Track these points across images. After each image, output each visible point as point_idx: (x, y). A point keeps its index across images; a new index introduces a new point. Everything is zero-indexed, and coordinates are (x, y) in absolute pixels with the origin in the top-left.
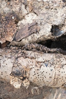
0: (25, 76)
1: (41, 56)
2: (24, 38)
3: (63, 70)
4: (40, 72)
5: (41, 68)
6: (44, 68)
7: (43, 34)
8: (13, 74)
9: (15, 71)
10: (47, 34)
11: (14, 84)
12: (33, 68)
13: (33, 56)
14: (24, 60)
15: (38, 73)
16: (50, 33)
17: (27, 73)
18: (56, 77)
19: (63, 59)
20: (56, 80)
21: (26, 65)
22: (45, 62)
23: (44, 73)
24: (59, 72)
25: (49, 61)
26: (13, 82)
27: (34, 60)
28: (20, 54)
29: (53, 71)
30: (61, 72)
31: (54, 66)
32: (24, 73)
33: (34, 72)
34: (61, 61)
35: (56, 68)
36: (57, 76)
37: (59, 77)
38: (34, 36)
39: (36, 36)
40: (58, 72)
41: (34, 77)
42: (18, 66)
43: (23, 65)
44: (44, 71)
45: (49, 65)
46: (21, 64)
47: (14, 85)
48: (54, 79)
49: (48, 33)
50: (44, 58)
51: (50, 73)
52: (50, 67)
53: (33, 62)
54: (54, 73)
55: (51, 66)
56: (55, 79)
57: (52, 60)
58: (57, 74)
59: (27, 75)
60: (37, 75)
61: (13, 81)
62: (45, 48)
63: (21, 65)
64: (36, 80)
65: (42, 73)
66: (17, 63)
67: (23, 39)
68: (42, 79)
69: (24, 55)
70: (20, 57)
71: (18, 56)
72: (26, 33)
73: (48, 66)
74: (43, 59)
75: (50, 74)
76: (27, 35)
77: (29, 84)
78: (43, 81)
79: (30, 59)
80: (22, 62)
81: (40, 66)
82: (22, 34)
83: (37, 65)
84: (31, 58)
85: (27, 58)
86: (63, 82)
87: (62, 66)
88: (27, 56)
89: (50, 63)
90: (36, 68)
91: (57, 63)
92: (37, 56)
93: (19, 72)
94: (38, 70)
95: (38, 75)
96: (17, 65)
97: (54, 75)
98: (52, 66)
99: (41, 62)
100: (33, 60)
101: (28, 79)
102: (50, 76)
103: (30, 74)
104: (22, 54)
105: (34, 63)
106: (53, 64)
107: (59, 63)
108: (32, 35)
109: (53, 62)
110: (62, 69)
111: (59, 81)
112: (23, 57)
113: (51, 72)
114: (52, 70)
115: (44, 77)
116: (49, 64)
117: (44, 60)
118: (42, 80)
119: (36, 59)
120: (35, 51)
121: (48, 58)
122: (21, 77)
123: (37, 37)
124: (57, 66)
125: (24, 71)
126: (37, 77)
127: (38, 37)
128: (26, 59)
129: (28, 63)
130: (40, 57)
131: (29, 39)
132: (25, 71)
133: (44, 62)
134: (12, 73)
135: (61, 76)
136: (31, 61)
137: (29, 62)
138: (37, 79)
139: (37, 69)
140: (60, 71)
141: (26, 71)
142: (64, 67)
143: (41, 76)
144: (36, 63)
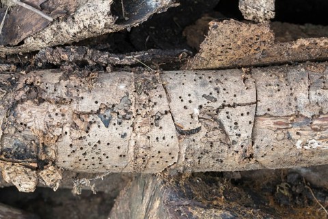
0: (43, 159)
1: (90, 91)
2: (30, 36)
3: (161, 131)
4: (89, 144)
5: (90, 133)
6: (99, 132)
7: (88, 22)
8: (5, 156)
9: (11, 146)
10: (99, 21)
11: (14, 181)
12: (66, 133)
13: (64, 96)
14: (36, 110)
15: (82, 148)
16: (110, 20)
17: (48, 149)
18: (141, 154)
19: (158, 94)
20: (140, 161)
21: (42, 127)
22: (102, 112)
23: (102, 146)
24: (149, 138)
25: (113, 106)
26: (12, 175)
27: (65, 108)
28: (22, 93)
29: (127, 138)
30: (153, 139)
31: (131, 122)
32: (41, 150)
33: (71, 145)
34: (151, 104)
35: (136, 126)
36: (141, 150)
37: (150, 154)
38: (59, 28)
39: (66, 28)
40: (144, 138)
41: (73, 159)
42: (20, 132)
43: (33, 127)
44: (99, 142)
45: (115, 120)
46: (28, 125)
47: (16, 184)
48: (133, 159)
49: (101, 19)
50: (99, 96)
51: (120, 145)
52: (117, 126)
53: (63, 115)
54: (133, 143)
55: (120, 123)
56: (138, 160)
57: (122, 103)
58: (142, 144)
59: (50, 154)
60: (79, 154)
61: (9, 173)
62: (104, 58)
63: (29, 128)
64: (81, 166)
65: (95, 145)
66: (15, 122)
67: (27, 38)
68: (96, 161)
69: (34, 93)
70: (22, 101)
71: (18, 98)
72: (34, 22)
73: (111, 125)
74: (96, 102)
75: (119, 148)
76: (38, 26)
77: (60, 177)
78: (102, 165)
79: (54, 106)
80: (31, 117)
81: (87, 124)
82: (23, 23)
83: (78, 122)
84: (57, 103)
85: (46, 104)
86: (165, 164)
87: (156, 120)
88: (45, 96)
89: (118, 114)
90: (75, 134)
91: (140, 112)
92: (75, 93)
93: (25, 150)
94: (81, 138)
95: (85, 154)
96: (13, 130)
97: (131, 150)
98: (125, 122)
99: (89, 114)
100: (62, 107)
101: (54, 164)
102: (121, 151)
103: (59, 152)
104: (30, 92)
105: (66, 116)
106: (128, 116)
107: (148, 109)
108: (54, 26)
109: (126, 111)
110: (156, 129)
111: (150, 163)
112: (32, 99)
113: (122, 143)
114: (125, 134)
115: (104, 157)
116: (115, 115)
117: (99, 104)
118: (97, 165)
119: (74, 106)
120: (70, 71)
121: (111, 96)
122: (31, 162)
123: (70, 30)
124: (140, 120)
125: (38, 145)
126: (81, 157)
127: (72, 31)
128: (42, 105)
129: (48, 119)
130: (85, 95)
131: (48, 36)
132: (41, 146)
133: (98, 112)
134: (4, 153)
135: (153, 149)
136: (58, 111)
137: (53, 115)
138: (82, 162)
139: (78, 136)
140: (149, 134)
141: (46, 144)
142: (161, 123)
143: (94, 155)
144: (72, 118)
